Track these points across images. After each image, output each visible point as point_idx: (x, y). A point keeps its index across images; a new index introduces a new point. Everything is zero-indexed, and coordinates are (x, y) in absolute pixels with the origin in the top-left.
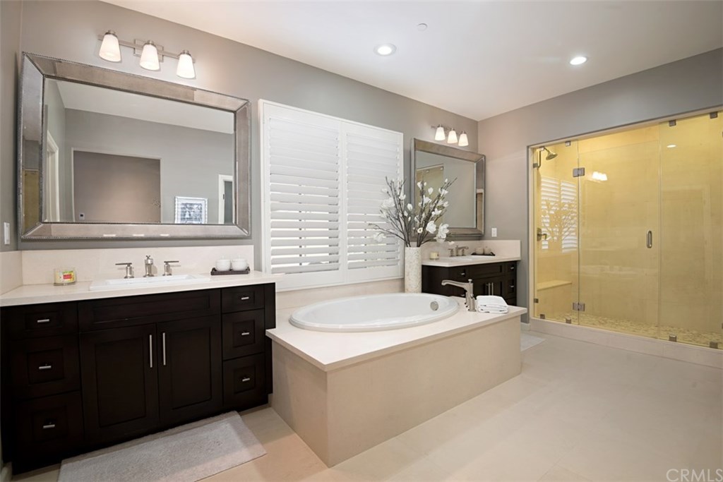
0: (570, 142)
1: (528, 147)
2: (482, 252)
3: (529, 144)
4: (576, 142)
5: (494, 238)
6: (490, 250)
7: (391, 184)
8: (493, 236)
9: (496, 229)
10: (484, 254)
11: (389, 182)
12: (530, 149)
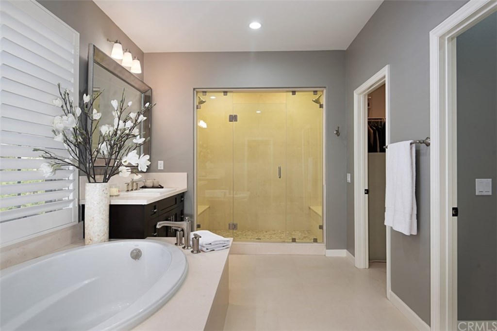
0: (227, 92)
1: (194, 89)
2: (151, 185)
3: (195, 87)
4: (231, 94)
5: (161, 171)
6: (158, 182)
7: (65, 97)
8: (159, 168)
9: (162, 162)
10: (153, 187)
11: (63, 93)
12: (195, 92)
